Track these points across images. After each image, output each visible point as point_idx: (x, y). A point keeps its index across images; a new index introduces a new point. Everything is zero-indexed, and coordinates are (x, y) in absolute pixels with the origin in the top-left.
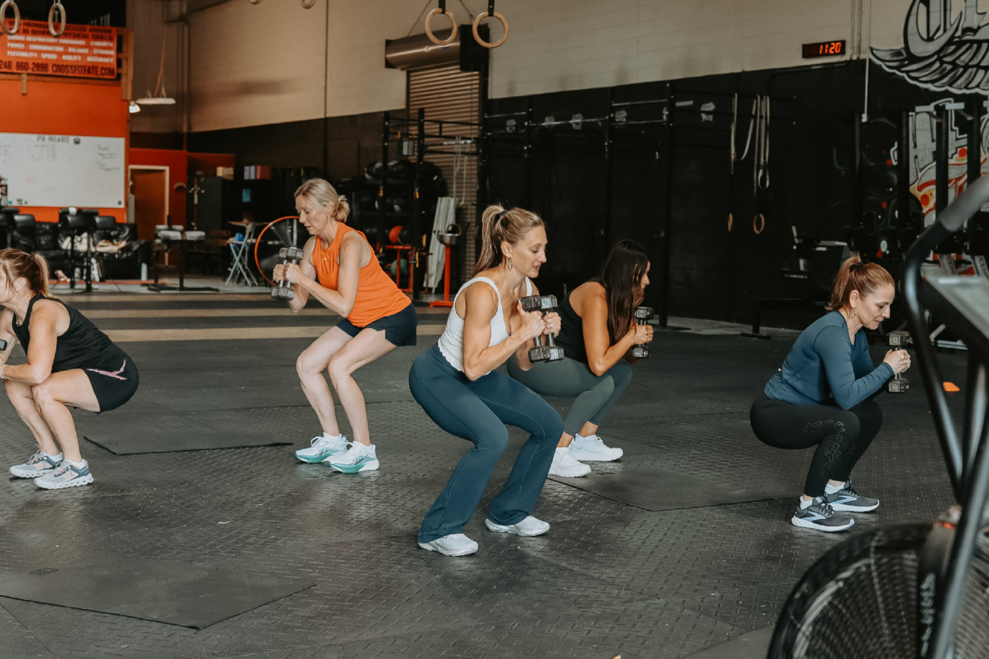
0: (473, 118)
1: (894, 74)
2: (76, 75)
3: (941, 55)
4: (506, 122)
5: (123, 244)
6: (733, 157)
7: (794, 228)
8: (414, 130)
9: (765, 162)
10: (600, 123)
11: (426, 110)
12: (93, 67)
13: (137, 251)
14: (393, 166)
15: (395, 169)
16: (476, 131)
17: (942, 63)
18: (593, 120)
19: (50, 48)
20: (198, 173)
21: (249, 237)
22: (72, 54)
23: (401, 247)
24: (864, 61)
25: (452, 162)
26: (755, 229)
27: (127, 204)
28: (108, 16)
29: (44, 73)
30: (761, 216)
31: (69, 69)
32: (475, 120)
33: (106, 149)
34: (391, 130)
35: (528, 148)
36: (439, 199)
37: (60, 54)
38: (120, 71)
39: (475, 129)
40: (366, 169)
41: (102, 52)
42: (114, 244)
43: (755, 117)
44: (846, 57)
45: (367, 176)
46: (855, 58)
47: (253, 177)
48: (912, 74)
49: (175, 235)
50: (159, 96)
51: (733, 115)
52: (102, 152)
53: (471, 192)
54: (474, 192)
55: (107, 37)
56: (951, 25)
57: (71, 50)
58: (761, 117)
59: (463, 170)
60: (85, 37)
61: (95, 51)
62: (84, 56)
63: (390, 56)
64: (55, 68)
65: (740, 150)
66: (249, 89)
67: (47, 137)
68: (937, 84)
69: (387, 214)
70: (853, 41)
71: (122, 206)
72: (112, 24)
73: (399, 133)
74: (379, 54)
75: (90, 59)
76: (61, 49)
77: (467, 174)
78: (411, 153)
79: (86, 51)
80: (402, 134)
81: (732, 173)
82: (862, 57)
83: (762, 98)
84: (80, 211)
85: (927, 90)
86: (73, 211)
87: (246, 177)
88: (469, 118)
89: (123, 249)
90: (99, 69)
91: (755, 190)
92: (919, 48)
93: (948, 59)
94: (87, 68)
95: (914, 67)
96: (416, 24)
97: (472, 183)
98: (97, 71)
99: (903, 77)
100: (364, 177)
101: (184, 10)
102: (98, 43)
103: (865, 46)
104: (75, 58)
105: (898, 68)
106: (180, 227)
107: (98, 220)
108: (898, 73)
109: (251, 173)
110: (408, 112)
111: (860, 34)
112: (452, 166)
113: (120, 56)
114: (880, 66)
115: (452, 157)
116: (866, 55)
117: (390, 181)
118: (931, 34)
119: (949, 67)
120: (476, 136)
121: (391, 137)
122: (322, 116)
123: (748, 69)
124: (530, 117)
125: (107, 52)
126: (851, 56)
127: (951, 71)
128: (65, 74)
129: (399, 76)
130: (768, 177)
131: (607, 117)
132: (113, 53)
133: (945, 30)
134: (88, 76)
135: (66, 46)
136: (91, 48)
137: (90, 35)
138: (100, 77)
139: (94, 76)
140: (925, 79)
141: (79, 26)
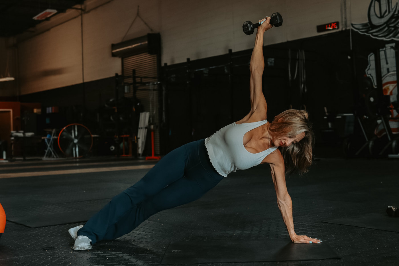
1: (365, 35)
3: (388, 23)
6: (290, 78)
7: (325, 108)
9: (304, 81)
17: (389, 27)
18: (222, 66)
20: (26, 111)
21: (54, 136)
23: (125, 136)
24: (349, 30)
32: (156, 76)
36: (141, 114)
39: (156, 81)
43: (298, 60)
44: (340, 29)
45: (106, 106)
46: (344, 29)
47: (50, 112)
48: (374, 34)
49: (20, 134)
50: (7, 76)
51: (289, 59)
56: (392, 9)
58: (301, 60)
59: (154, 97)
63: (114, 51)
65: (293, 75)
68: (387, 37)
70: (342, 22)
73: (123, 83)
74: (109, 51)
77: (156, 99)
78: (129, 92)
81: (290, 86)
82: (348, 28)
83: (301, 51)
85: (382, 41)
87: (48, 112)
88: (153, 76)
91: (300, 93)
92: (376, 21)
93: (392, 25)
95: (375, 30)
96: (125, 36)
99: (369, 36)
103: (348, 23)
105: (366, 32)
106: (22, 132)
108: (366, 34)
109: (49, 110)
111: (346, 18)
114: (357, 32)
115: (149, 92)
116: (350, 28)
118: (382, 14)
119: (393, 29)
121: (119, 85)
122: (81, 82)
123: (290, 39)
126: (342, 28)
127: (393, 31)
129: (118, 60)
130: (306, 87)
131: (229, 64)
133: (389, 12)
140: (381, 35)
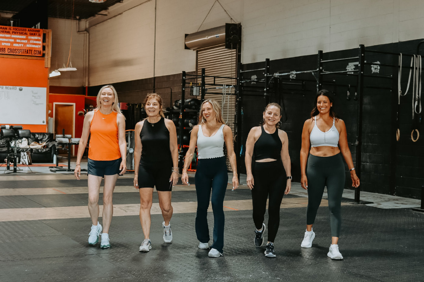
0: (233, 75)
2: (21, 54)
4: (251, 77)
5: (44, 144)
6: (399, 94)
8: (200, 81)
9: (419, 97)
10: (313, 73)
11: (206, 69)
12: (30, 50)
13: (51, 148)
14: (189, 102)
15: (189, 104)
16: (235, 82)
18: (308, 71)
19: (7, 40)
20: (91, 106)
22: (18, 43)
25: (221, 99)
26: (412, 139)
27: (47, 122)
28: (39, 23)
29: (3, 53)
30: (417, 130)
31: (17, 51)
32: (234, 76)
33: (36, 93)
34: (187, 81)
35: (267, 89)
37: (12, 43)
38: (44, 52)
39: (234, 81)
40: (174, 104)
41: (35, 42)
42: (40, 144)
43: (413, 68)
45: (175, 107)
49: (65, 140)
50: (68, 66)
51: (400, 67)
52: (34, 95)
53: (231, 116)
54: (233, 116)
55: (38, 34)
57: (18, 41)
58: (416, 68)
59: (227, 104)
60: (26, 34)
61: (31, 42)
62: (25, 44)
63: (187, 42)
64: (9, 51)
65: (403, 89)
66: (117, 64)
67: (4, 87)
69: (185, 128)
71: (45, 124)
72: (40, 28)
73: (191, 83)
74: (181, 42)
75: (28, 46)
76: (12, 40)
77: (229, 106)
78: (198, 94)
79: (26, 41)
80: (192, 84)
81: (399, 104)
83: (417, 56)
84: (11, 127)
86: (8, 127)
88: (230, 75)
89: (44, 147)
90: (33, 51)
91: (413, 114)
94: (26, 51)
96: (202, 24)
97: (232, 111)
98: (32, 52)
100: (173, 108)
101: (87, 26)
102: (33, 38)
104: (20, 45)
107: (20, 132)
110: (197, 73)
112: (221, 102)
113: (44, 44)
115: (221, 97)
117: (186, 110)
120: (235, 85)
121: (187, 85)
122: (152, 76)
124: (268, 71)
125: (37, 42)
128: (15, 54)
129: (192, 54)
130: (420, 106)
131: (318, 69)
132: (41, 42)
134: (27, 55)
135: (15, 39)
136: (29, 40)
137: (28, 33)
138: (34, 55)
139: (30, 55)
141: (23, 28)
